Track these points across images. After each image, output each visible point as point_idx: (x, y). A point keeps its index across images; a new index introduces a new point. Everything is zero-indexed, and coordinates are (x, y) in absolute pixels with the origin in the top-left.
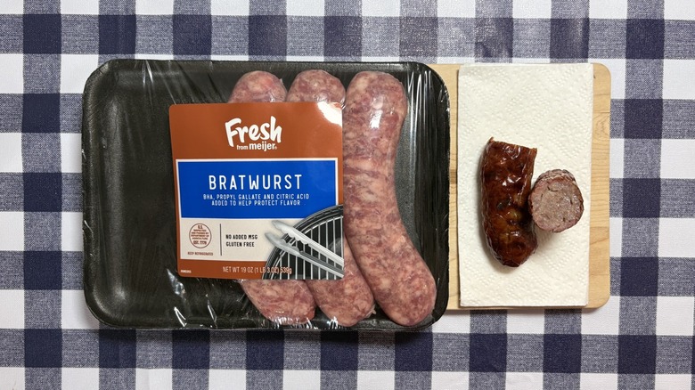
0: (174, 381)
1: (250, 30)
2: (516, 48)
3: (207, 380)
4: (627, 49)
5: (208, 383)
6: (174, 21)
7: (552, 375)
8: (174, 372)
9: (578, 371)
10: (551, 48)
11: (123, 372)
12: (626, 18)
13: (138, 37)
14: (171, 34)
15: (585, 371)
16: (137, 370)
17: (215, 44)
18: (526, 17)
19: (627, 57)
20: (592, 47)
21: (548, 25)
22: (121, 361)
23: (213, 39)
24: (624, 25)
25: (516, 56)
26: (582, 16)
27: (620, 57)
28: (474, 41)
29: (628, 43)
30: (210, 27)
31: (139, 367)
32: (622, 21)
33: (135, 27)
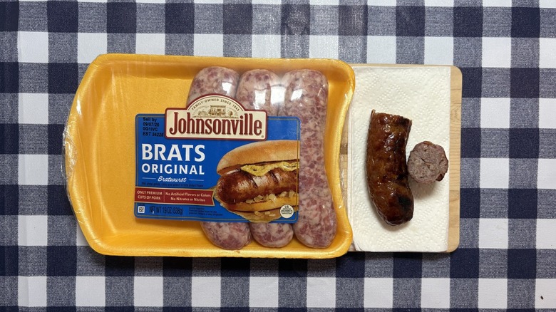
0: (48, 286)
1: (108, 13)
2: (312, 28)
3: (75, 285)
4: (397, 28)
5: (75, 287)
6: (48, 6)
7: (343, 279)
8: (48, 279)
9: (363, 276)
10: (339, 28)
11: (8, 279)
12: (395, 5)
13: (21, 18)
14: (46, 17)
15: (368, 276)
16: (19, 277)
17: (80, 24)
18: (320, 4)
19: (397, 35)
20: (370, 27)
21: (336, 10)
22: (7, 270)
23: (79, 20)
24: (394, 11)
25: (313, 34)
26: (363, 4)
27: (392, 35)
28: (280, 22)
29: (398, 24)
30: (77, 11)
31: (21, 275)
32: (392, 8)
33: (18, 10)
